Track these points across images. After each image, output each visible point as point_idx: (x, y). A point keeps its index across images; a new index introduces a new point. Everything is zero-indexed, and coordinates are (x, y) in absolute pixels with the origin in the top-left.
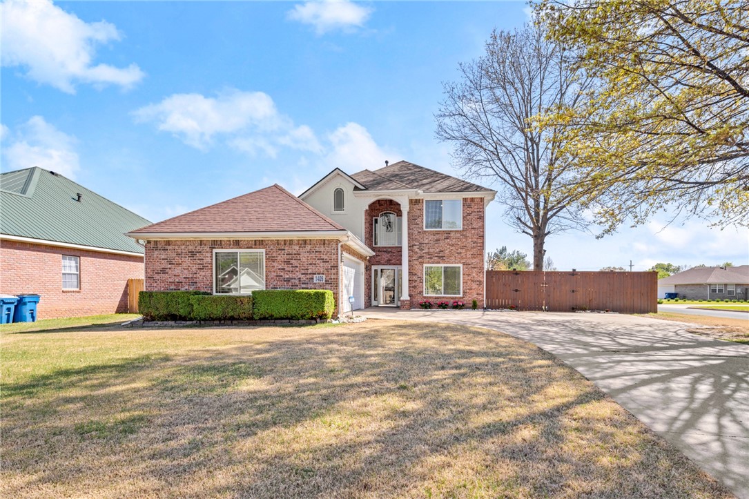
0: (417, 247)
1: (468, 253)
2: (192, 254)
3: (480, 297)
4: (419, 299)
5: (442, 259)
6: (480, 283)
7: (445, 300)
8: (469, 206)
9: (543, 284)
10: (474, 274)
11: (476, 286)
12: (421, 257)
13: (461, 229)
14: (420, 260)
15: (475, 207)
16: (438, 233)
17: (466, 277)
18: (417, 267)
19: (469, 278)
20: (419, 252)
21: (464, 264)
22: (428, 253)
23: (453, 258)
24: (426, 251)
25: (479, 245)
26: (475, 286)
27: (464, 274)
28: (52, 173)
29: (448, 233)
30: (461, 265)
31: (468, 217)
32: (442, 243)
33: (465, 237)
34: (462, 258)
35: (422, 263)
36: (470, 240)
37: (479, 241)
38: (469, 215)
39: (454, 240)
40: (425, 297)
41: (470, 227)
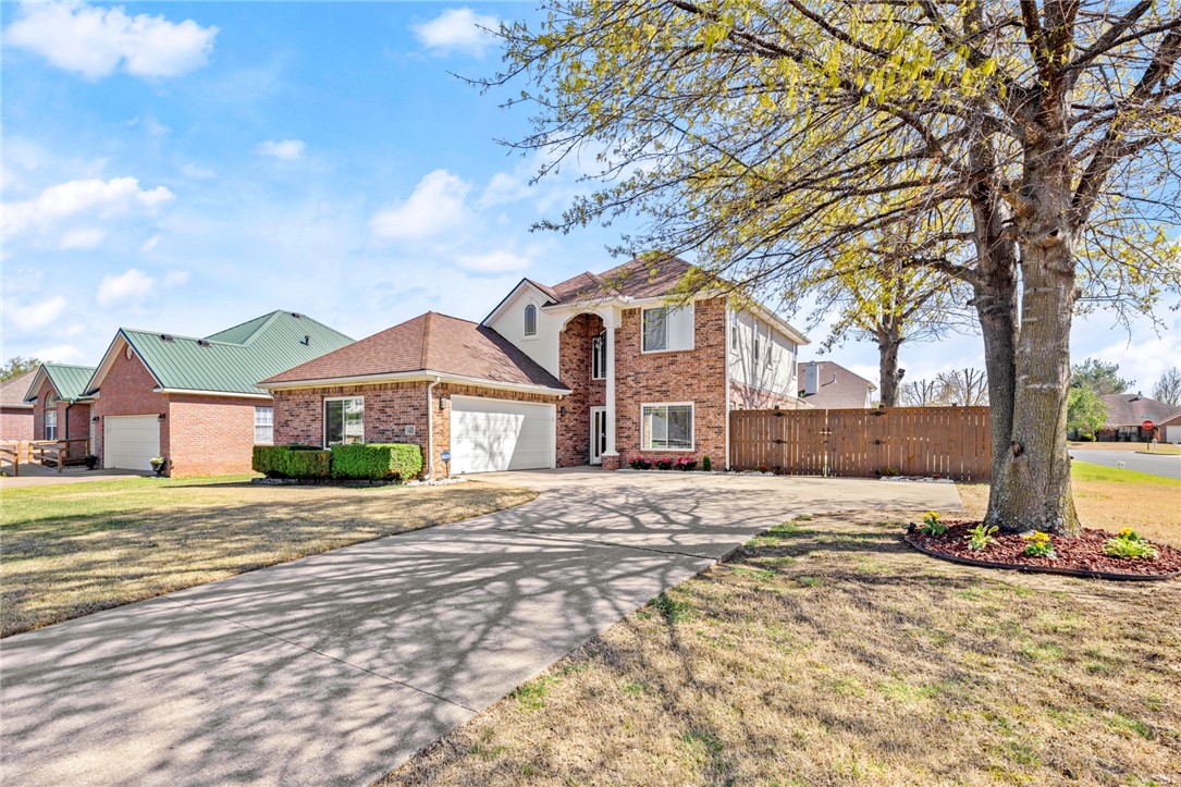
0: (632, 378)
1: (703, 384)
2: (307, 403)
3: (720, 452)
4: (633, 455)
5: (665, 394)
6: (720, 430)
7: (668, 457)
8: (704, 312)
9: (824, 430)
10: (710, 417)
11: (714, 435)
12: (637, 393)
13: (693, 348)
14: (636, 397)
15: (711, 314)
16: (659, 356)
17: (700, 422)
18: (632, 408)
19: (704, 422)
20: (634, 385)
21: (696, 401)
22: (646, 387)
23: (680, 393)
24: (644, 383)
25: (718, 371)
26: (712, 435)
27: (696, 417)
28: (294, 315)
29: (674, 354)
30: (692, 403)
31: (702, 330)
32: (665, 371)
33: (698, 359)
34: (693, 392)
35: (638, 403)
36: (705, 364)
37: (719, 365)
38: (704, 325)
39: (682, 366)
40: (641, 452)
41: (705, 344)
